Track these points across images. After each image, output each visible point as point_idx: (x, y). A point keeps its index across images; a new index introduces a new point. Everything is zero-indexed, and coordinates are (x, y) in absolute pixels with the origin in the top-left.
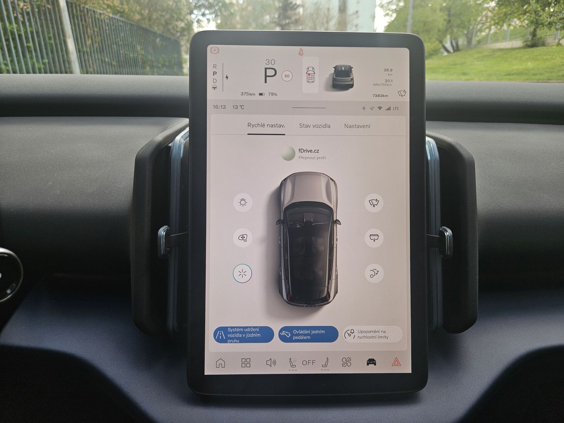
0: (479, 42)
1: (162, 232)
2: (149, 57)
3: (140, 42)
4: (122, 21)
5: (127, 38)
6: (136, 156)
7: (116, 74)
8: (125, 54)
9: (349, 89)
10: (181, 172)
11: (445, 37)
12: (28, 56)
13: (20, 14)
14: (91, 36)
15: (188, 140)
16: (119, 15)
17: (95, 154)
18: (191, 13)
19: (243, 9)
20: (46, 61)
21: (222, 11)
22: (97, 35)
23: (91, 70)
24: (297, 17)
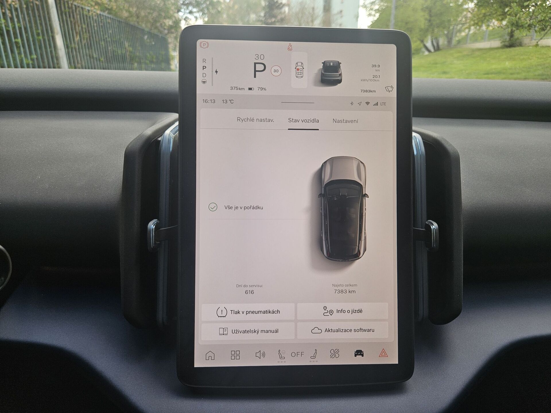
0: (459, 42)
1: (152, 225)
2: (137, 54)
3: (128, 39)
4: (110, 18)
5: (115, 35)
6: (126, 150)
7: (104, 69)
8: (113, 52)
9: (337, 85)
10: (170, 166)
11: (426, 36)
12: (16, 52)
13: (9, 10)
14: (79, 32)
15: (178, 134)
16: (107, 12)
17: (84, 148)
18: (179, 11)
19: (229, 8)
20: (34, 56)
21: (210, 9)
22: (85, 32)
23: (80, 65)
24: (283, 16)
